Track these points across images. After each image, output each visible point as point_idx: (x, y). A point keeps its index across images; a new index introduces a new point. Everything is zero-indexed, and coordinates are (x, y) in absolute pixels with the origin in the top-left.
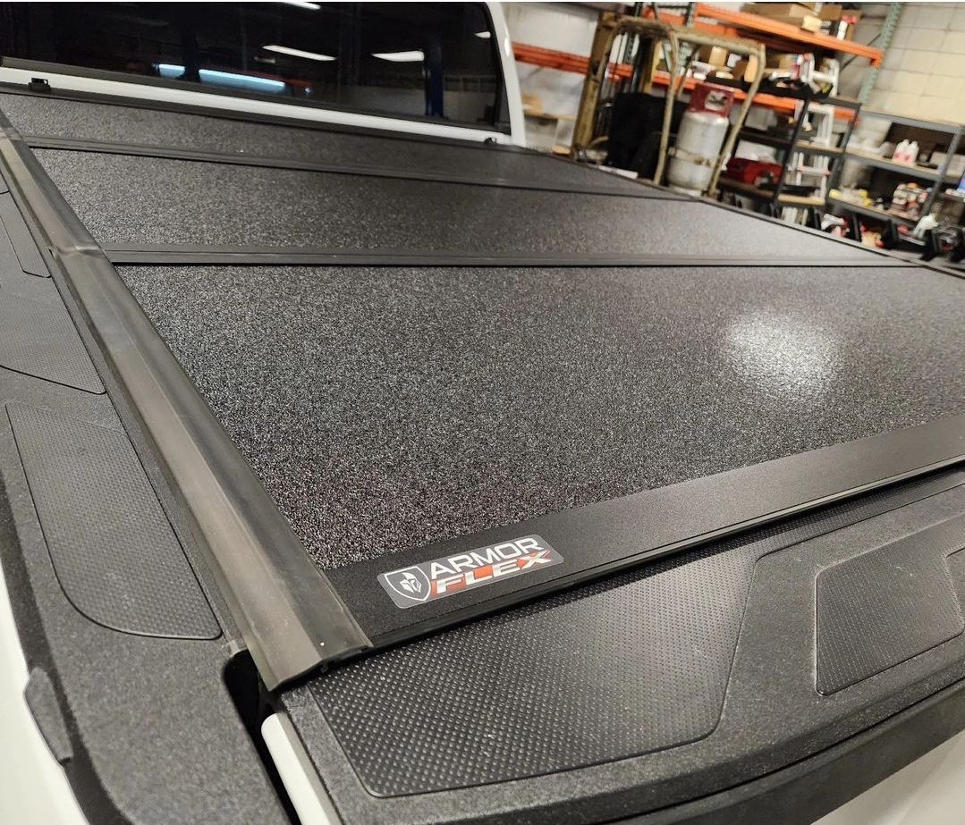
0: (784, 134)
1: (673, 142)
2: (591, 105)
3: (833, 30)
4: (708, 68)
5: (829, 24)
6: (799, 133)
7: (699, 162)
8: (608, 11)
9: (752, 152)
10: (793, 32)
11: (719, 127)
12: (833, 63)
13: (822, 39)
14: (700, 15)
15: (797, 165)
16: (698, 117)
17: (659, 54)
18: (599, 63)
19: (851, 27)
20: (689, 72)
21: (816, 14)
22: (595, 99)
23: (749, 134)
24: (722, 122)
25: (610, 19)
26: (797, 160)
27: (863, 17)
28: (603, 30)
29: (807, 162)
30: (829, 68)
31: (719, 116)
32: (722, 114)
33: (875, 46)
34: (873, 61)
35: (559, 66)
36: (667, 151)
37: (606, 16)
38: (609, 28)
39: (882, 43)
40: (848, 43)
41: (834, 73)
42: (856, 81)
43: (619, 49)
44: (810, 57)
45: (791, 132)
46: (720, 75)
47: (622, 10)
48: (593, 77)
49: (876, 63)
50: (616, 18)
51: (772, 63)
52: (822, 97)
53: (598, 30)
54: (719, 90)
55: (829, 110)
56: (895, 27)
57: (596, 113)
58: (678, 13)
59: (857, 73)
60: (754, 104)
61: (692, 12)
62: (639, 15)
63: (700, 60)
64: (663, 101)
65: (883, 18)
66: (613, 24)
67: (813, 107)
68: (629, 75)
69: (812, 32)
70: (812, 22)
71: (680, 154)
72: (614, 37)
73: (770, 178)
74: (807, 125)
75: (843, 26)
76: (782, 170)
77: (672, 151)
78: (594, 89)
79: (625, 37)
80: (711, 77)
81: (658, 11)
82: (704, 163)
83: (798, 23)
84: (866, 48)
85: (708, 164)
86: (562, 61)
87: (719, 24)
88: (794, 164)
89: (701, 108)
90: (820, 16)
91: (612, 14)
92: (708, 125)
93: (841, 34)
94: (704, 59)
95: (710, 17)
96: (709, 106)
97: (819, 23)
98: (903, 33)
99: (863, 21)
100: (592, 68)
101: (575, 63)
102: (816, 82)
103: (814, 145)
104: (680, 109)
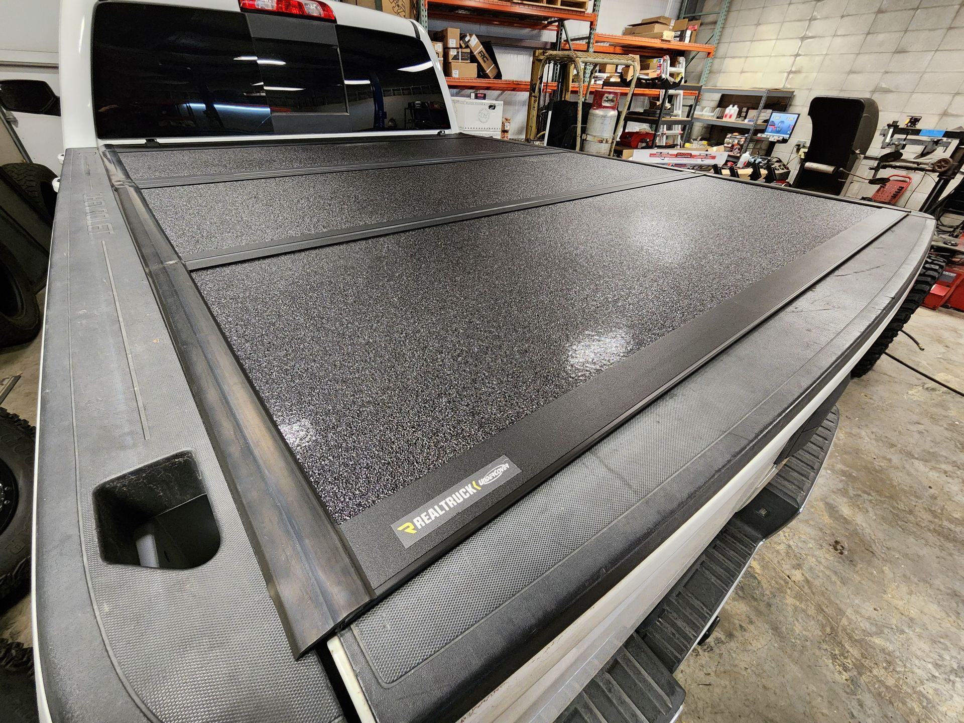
0: (655, 113)
1: (584, 130)
2: (534, 113)
3: (682, 37)
4: (605, 76)
5: (679, 33)
6: (664, 111)
7: (602, 142)
8: (539, 49)
9: (634, 127)
10: (657, 43)
11: (611, 117)
12: (682, 60)
13: (676, 45)
14: (597, 42)
15: (663, 131)
16: (599, 112)
17: (573, 72)
18: (536, 84)
19: (694, 33)
20: (593, 81)
21: (671, 28)
22: (536, 109)
23: (632, 117)
24: (614, 113)
25: (540, 54)
26: (663, 129)
27: (701, 24)
28: (536, 62)
29: (669, 128)
30: (680, 63)
31: (611, 110)
32: (613, 108)
33: (709, 44)
34: (709, 53)
35: (514, 90)
36: (581, 137)
37: (538, 52)
38: (540, 61)
39: (715, 40)
40: (693, 44)
41: (682, 67)
42: (699, 69)
43: (549, 72)
44: (667, 57)
45: (658, 111)
46: (612, 80)
47: (548, 46)
48: (533, 94)
49: (711, 55)
50: (544, 53)
51: (645, 66)
52: (676, 86)
53: (533, 63)
54: (610, 93)
55: (681, 92)
56: (723, 28)
57: (538, 116)
58: (584, 42)
59: (698, 64)
60: (633, 95)
61: (592, 41)
62: (559, 50)
63: (600, 71)
64: (576, 103)
65: (715, 23)
66: (542, 57)
67: (671, 92)
68: (556, 88)
69: (669, 41)
70: (668, 34)
71: (589, 138)
72: (543, 66)
73: (647, 143)
74: (668, 105)
75: (688, 33)
76: (655, 136)
77: (584, 136)
78: (535, 101)
79: (552, 65)
80: (607, 83)
81: (571, 43)
82: (604, 142)
83: (660, 36)
84: (704, 46)
85: (607, 142)
86: (515, 86)
87: (610, 45)
88: (661, 130)
89: (600, 106)
90: (674, 30)
91: (541, 51)
92: (604, 117)
93: (687, 39)
94: (602, 70)
95: (604, 42)
96: (604, 104)
97: (673, 34)
98: (728, 31)
99: (703, 27)
100: (532, 88)
101: (522, 86)
102: (672, 75)
103: (673, 118)
104: (587, 107)
